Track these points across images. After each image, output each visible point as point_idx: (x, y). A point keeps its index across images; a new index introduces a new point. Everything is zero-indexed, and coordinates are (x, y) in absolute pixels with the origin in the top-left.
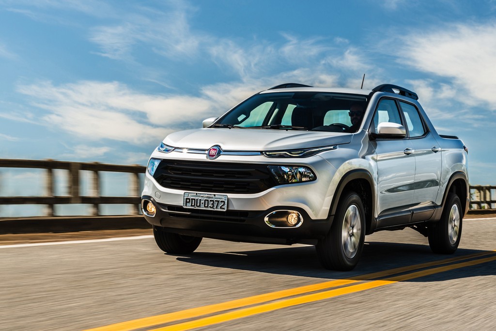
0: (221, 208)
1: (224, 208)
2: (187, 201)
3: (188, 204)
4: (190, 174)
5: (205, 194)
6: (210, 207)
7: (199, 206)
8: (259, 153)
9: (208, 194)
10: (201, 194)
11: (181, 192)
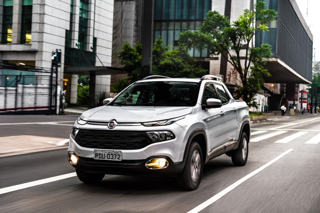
0: (118, 159)
1: (120, 159)
2: (96, 155)
3: (97, 157)
4: (98, 138)
5: (108, 151)
6: (111, 158)
7: (104, 158)
8: (140, 124)
9: (109, 151)
10: (105, 151)
11: (93, 150)
